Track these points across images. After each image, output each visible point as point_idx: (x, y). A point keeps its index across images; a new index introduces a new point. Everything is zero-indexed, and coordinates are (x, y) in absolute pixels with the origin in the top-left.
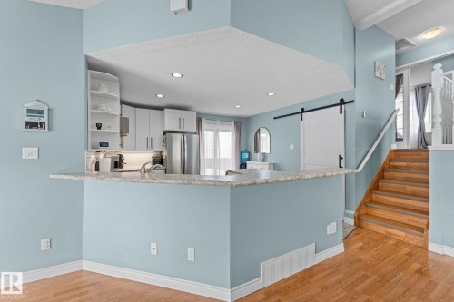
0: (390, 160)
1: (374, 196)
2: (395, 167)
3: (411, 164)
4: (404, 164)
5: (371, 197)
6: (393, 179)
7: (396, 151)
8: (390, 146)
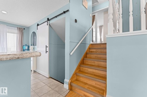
0: (89, 48)
1: (81, 68)
2: (91, 52)
3: (97, 50)
4: (95, 50)
5: (80, 68)
6: (90, 58)
7: (92, 44)
8: (90, 42)
